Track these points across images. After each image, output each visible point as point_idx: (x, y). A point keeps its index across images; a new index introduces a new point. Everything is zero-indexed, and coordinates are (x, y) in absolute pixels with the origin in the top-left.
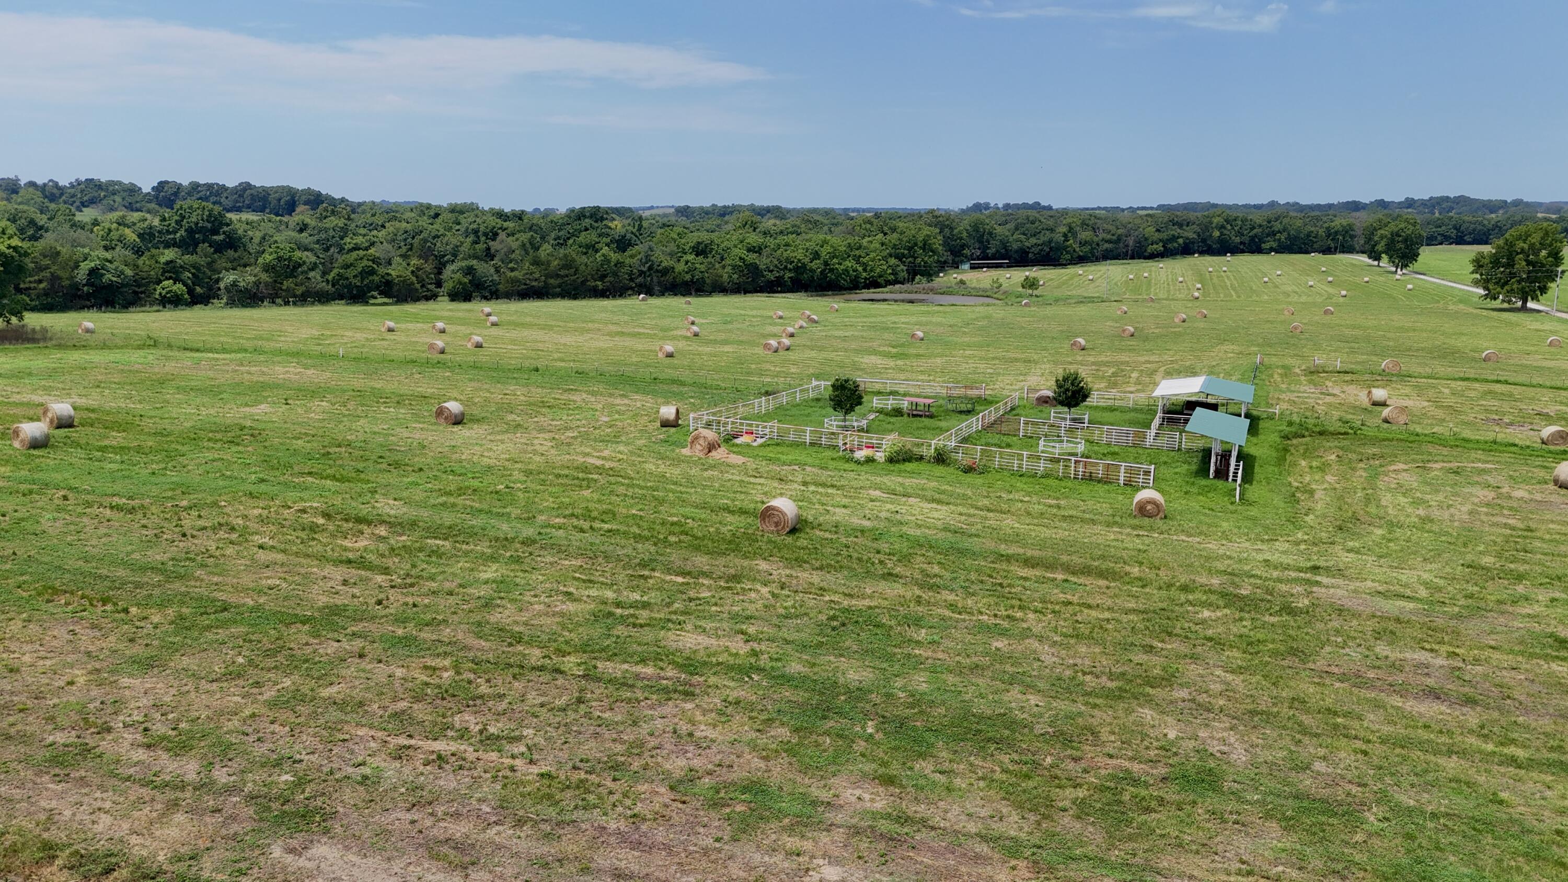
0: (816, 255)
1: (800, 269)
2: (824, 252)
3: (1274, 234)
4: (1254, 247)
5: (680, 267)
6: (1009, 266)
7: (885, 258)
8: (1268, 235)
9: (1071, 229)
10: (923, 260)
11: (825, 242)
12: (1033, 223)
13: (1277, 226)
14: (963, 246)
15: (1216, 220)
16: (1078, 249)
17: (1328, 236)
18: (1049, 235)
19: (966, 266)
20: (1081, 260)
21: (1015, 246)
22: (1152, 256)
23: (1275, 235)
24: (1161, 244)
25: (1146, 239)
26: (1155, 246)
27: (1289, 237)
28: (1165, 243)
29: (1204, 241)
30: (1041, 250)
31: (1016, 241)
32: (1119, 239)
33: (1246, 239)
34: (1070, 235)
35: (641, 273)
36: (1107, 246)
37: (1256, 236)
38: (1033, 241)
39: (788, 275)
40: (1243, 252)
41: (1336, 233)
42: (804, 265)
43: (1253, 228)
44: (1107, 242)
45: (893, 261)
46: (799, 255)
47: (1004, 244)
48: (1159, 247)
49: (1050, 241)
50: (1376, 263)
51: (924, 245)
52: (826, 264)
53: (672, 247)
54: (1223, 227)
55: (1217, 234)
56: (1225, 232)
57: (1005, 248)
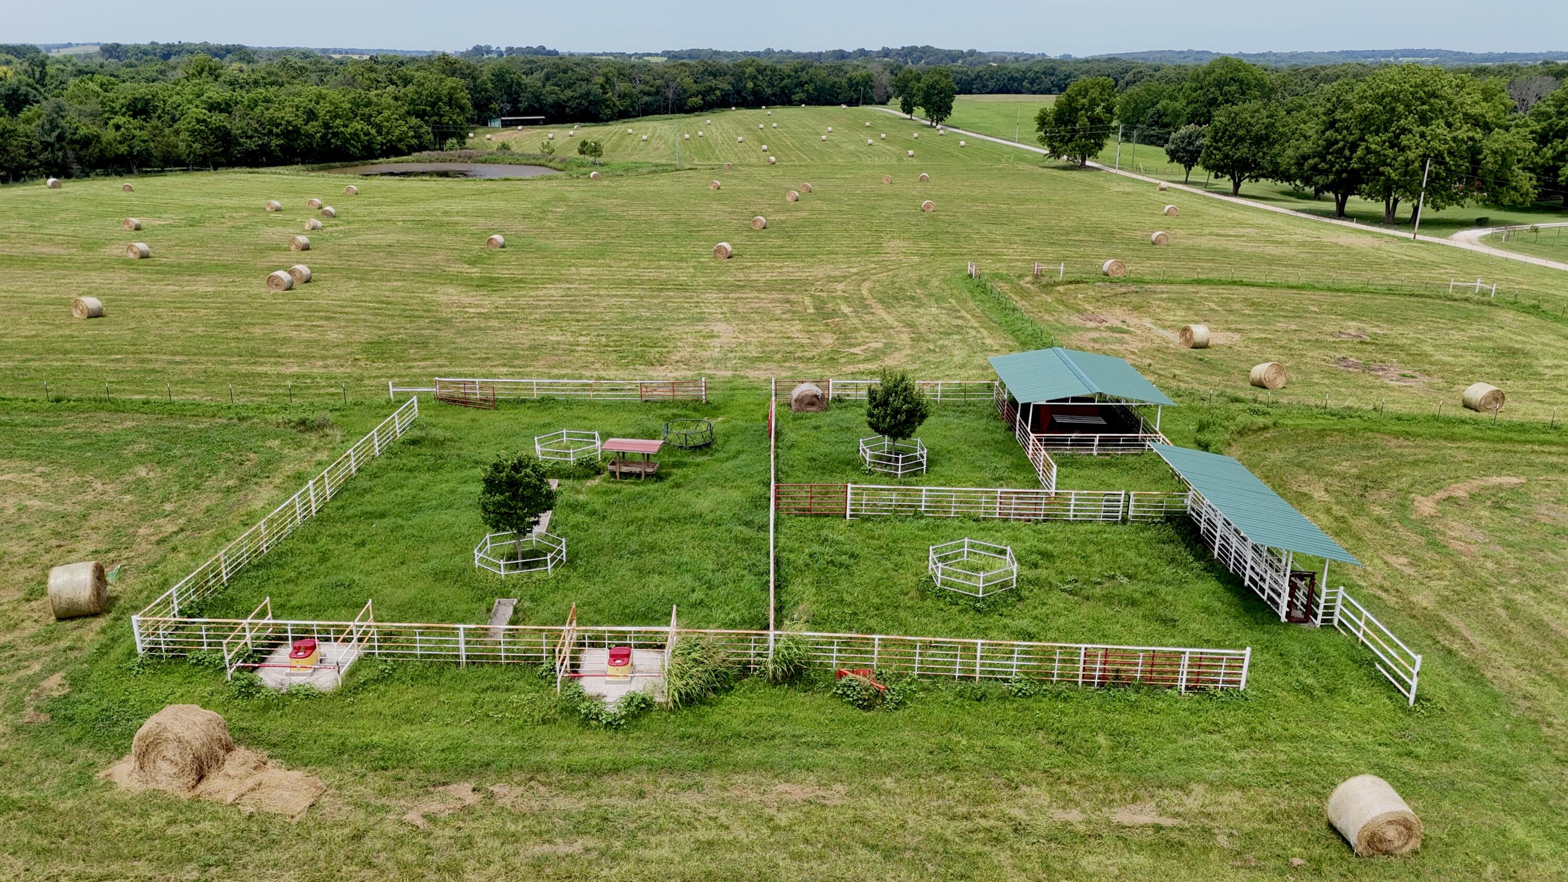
0: (311, 115)
1: (292, 134)
2: (322, 110)
3: (801, 85)
4: (784, 98)
5: (109, 134)
6: (546, 122)
7: (403, 117)
8: (796, 86)
9: (608, 80)
10: (451, 119)
11: (320, 97)
12: (565, 72)
13: (804, 77)
14: (489, 100)
15: (749, 70)
16: (618, 103)
17: (851, 87)
18: (584, 87)
19: (497, 123)
20: (624, 115)
21: (550, 99)
22: (692, 110)
23: (803, 86)
24: (700, 97)
25: (685, 91)
26: (694, 99)
27: (815, 89)
28: (705, 94)
29: (738, 92)
30: (580, 104)
31: (552, 95)
32: (658, 92)
33: (777, 90)
34: (607, 86)
35: (46, 146)
36: (646, 99)
37: (786, 86)
38: (569, 93)
39: (275, 142)
40: (774, 104)
41: (857, 84)
42: (297, 130)
43: (782, 79)
44: (645, 94)
45: (414, 121)
46: (287, 114)
47: (537, 97)
48: (698, 100)
49: (588, 94)
50: (908, 116)
51: (451, 100)
52: (326, 126)
53: (93, 105)
54: (755, 77)
55: (750, 85)
56: (758, 83)
57: (538, 100)
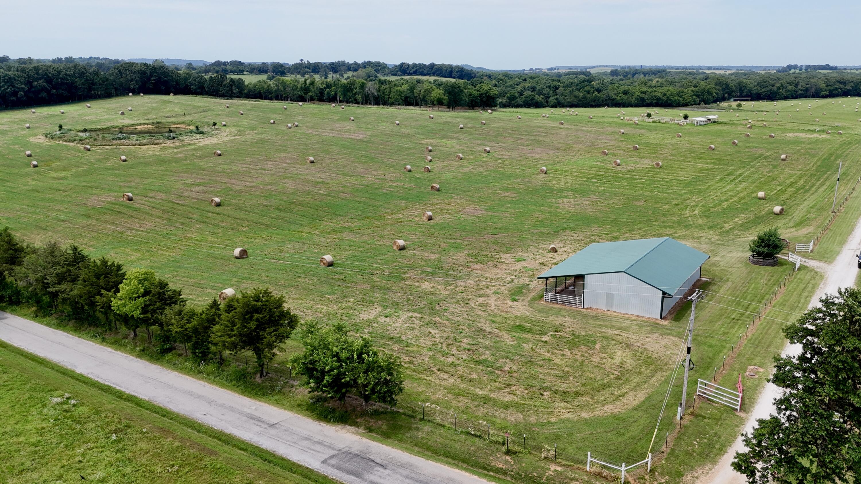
0: (665, 95)
1: (659, 99)
2: (668, 94)
5: (618, 98)
6: (751, 100)
7: (691, 96)
9: (782, 85)
11: (669, 90)
12: (765, 82)
14: (732, 92)
16: (784, 94)
18: (771, 87)
19: (732, 100)
20: (786, 98)
21: (755, 92)
28: (830, 91)
31: (756, 89)
32: (808, 89)
34: (781, 87)
35: (606, 100)
36: (800, 92)
38: (764, 90)
39: (654, 101)
42: (660, 98)
44: (801, 90)
45: (694, 97)
46: (659, 94)
47: (751, 91)
48: (827, 93)
49: (771, 90)
52: (668, 97)
53: (615, 92)
57: (751, 93)
